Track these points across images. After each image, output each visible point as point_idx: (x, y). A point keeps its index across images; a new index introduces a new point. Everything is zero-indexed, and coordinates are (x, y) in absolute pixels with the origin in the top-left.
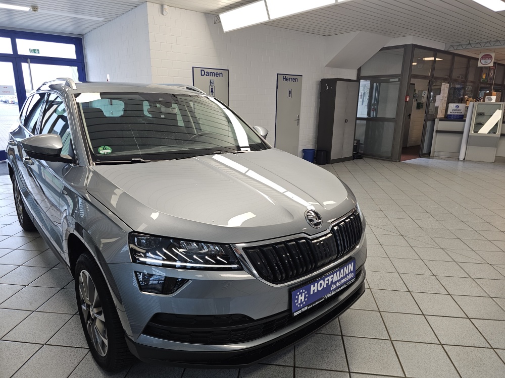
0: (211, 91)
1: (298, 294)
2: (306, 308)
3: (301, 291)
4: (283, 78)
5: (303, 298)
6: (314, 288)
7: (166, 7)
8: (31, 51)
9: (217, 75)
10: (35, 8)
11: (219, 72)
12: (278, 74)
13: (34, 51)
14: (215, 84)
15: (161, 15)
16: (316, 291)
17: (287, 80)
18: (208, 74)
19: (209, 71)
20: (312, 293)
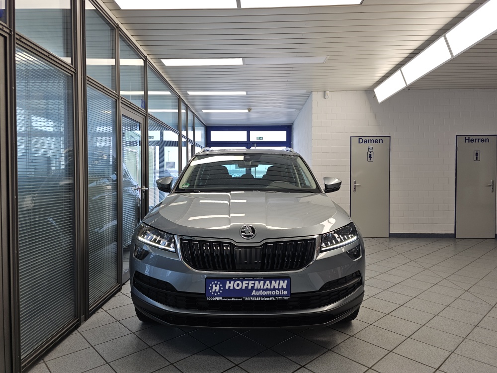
0: (369, 156)
1: (213, 283)
2: (221, 299)
3: (216, 282)
4: (466, 140)
5: (217, 288)
6: (229, 285)
7: (328, 92)
8: (257, 138)
9: (376, 141)
10: (250, 110)
11: (378, 139)
12: (457, 136)
13: (260, 138)
14: (373, 150)
15: (324, 99)
16: (232, 288)
17: (472, 141)
18: (366, 142)
19: (368, 139)
20: (227, 288)
